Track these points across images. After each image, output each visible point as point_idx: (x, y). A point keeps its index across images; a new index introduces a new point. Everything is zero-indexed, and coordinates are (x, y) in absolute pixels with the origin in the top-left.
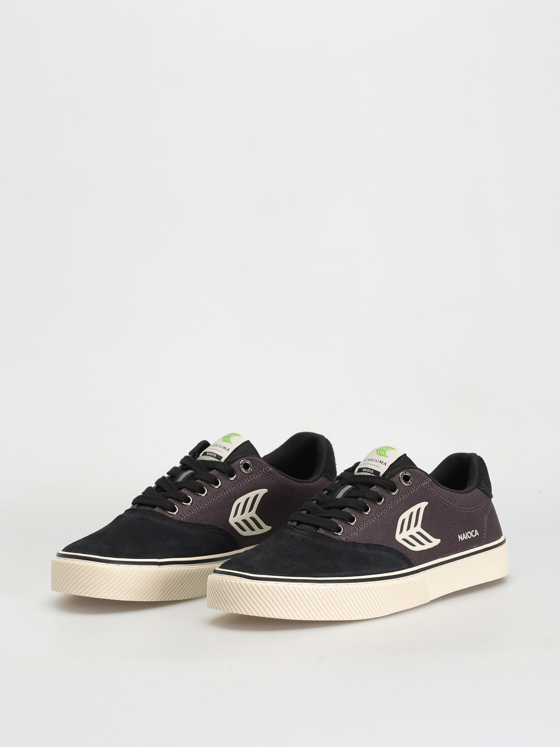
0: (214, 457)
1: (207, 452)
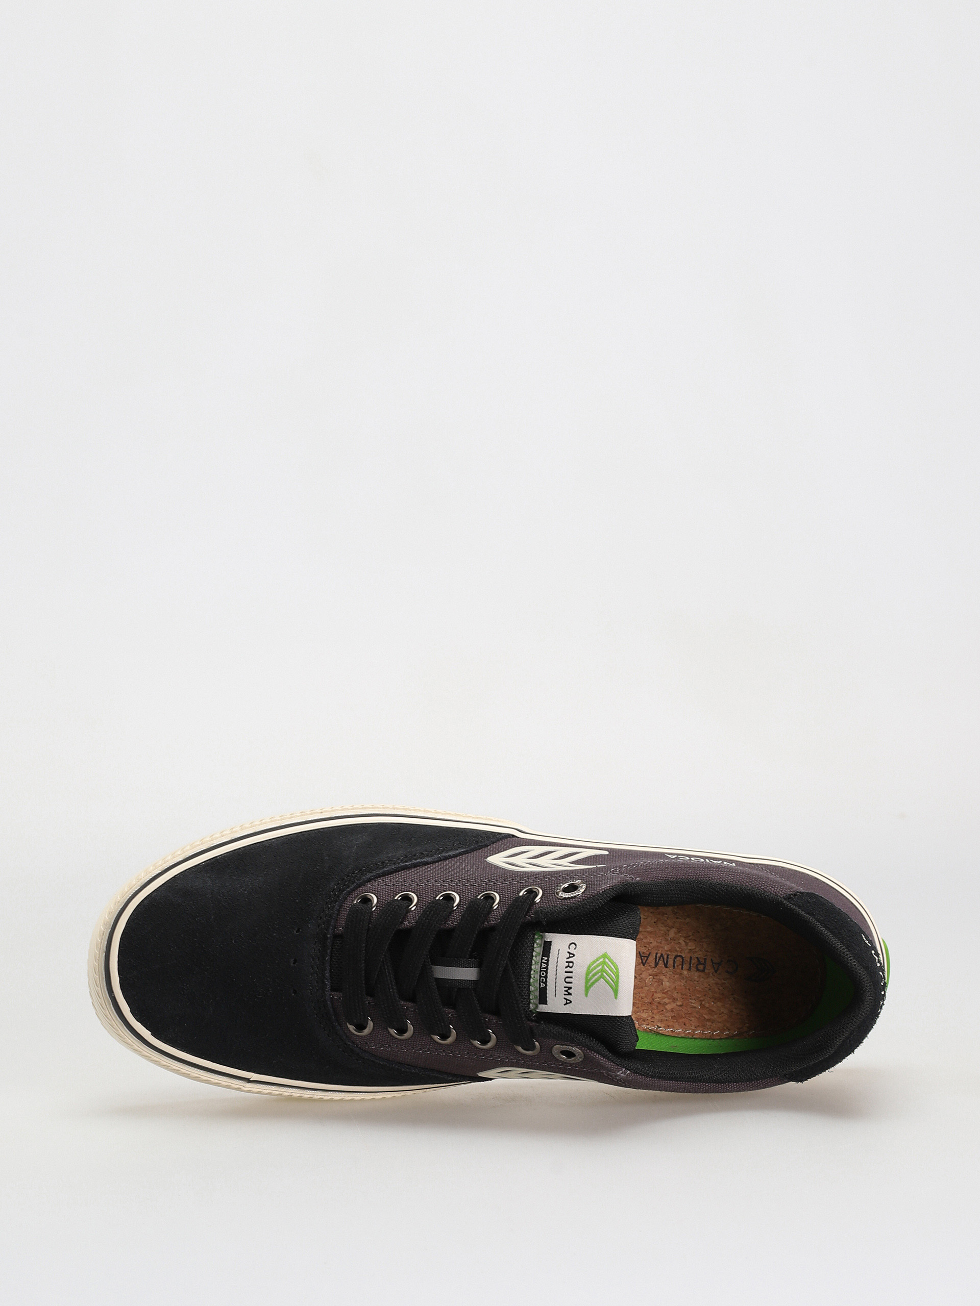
0: (540, 987)
1: (548, 957)
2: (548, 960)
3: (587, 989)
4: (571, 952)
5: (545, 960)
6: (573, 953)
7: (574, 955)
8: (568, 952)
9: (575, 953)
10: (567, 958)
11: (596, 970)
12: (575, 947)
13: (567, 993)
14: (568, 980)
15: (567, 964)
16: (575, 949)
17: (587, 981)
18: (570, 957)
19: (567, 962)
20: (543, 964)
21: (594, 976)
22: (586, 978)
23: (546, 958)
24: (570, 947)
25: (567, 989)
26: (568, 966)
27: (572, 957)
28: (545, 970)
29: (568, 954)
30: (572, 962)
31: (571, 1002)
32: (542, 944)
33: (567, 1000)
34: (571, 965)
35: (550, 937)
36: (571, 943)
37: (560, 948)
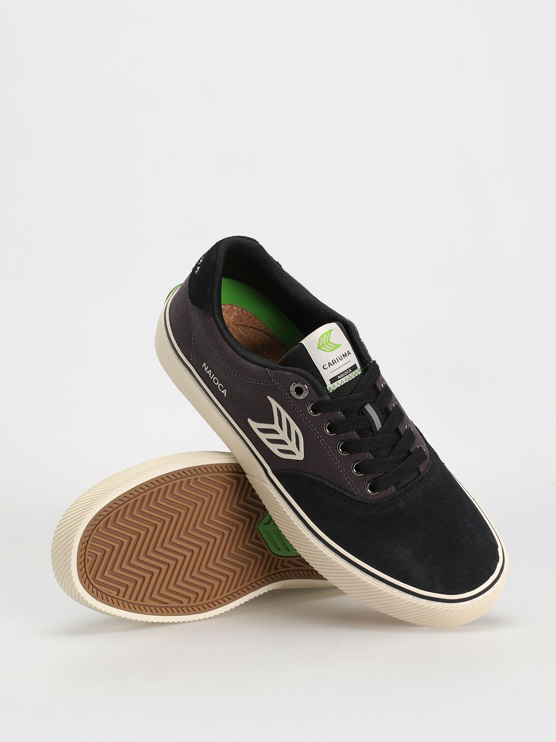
0: (351, 372)
2: (339, 375)
3: (339, 346)
5: (340, 376)
8: (329, 367)
9: (328, 363)
11: (328, 347)
14: (341, 359)
15: (335, 363)
16: (326, 365)
17: (335, 349)
19: (334, 364)
21: (331, 347)
23: (338, 376)
24: (326, 368)
26: (335, 362)
27: (330, 363)
29: (331, 366)
30: (332, 361)
31: (348, 351)
32: (333, 384)
33: (348, 354)
34: (334, 361)
35: (328, 383)
36: (324, 369)
37: (330, 373)
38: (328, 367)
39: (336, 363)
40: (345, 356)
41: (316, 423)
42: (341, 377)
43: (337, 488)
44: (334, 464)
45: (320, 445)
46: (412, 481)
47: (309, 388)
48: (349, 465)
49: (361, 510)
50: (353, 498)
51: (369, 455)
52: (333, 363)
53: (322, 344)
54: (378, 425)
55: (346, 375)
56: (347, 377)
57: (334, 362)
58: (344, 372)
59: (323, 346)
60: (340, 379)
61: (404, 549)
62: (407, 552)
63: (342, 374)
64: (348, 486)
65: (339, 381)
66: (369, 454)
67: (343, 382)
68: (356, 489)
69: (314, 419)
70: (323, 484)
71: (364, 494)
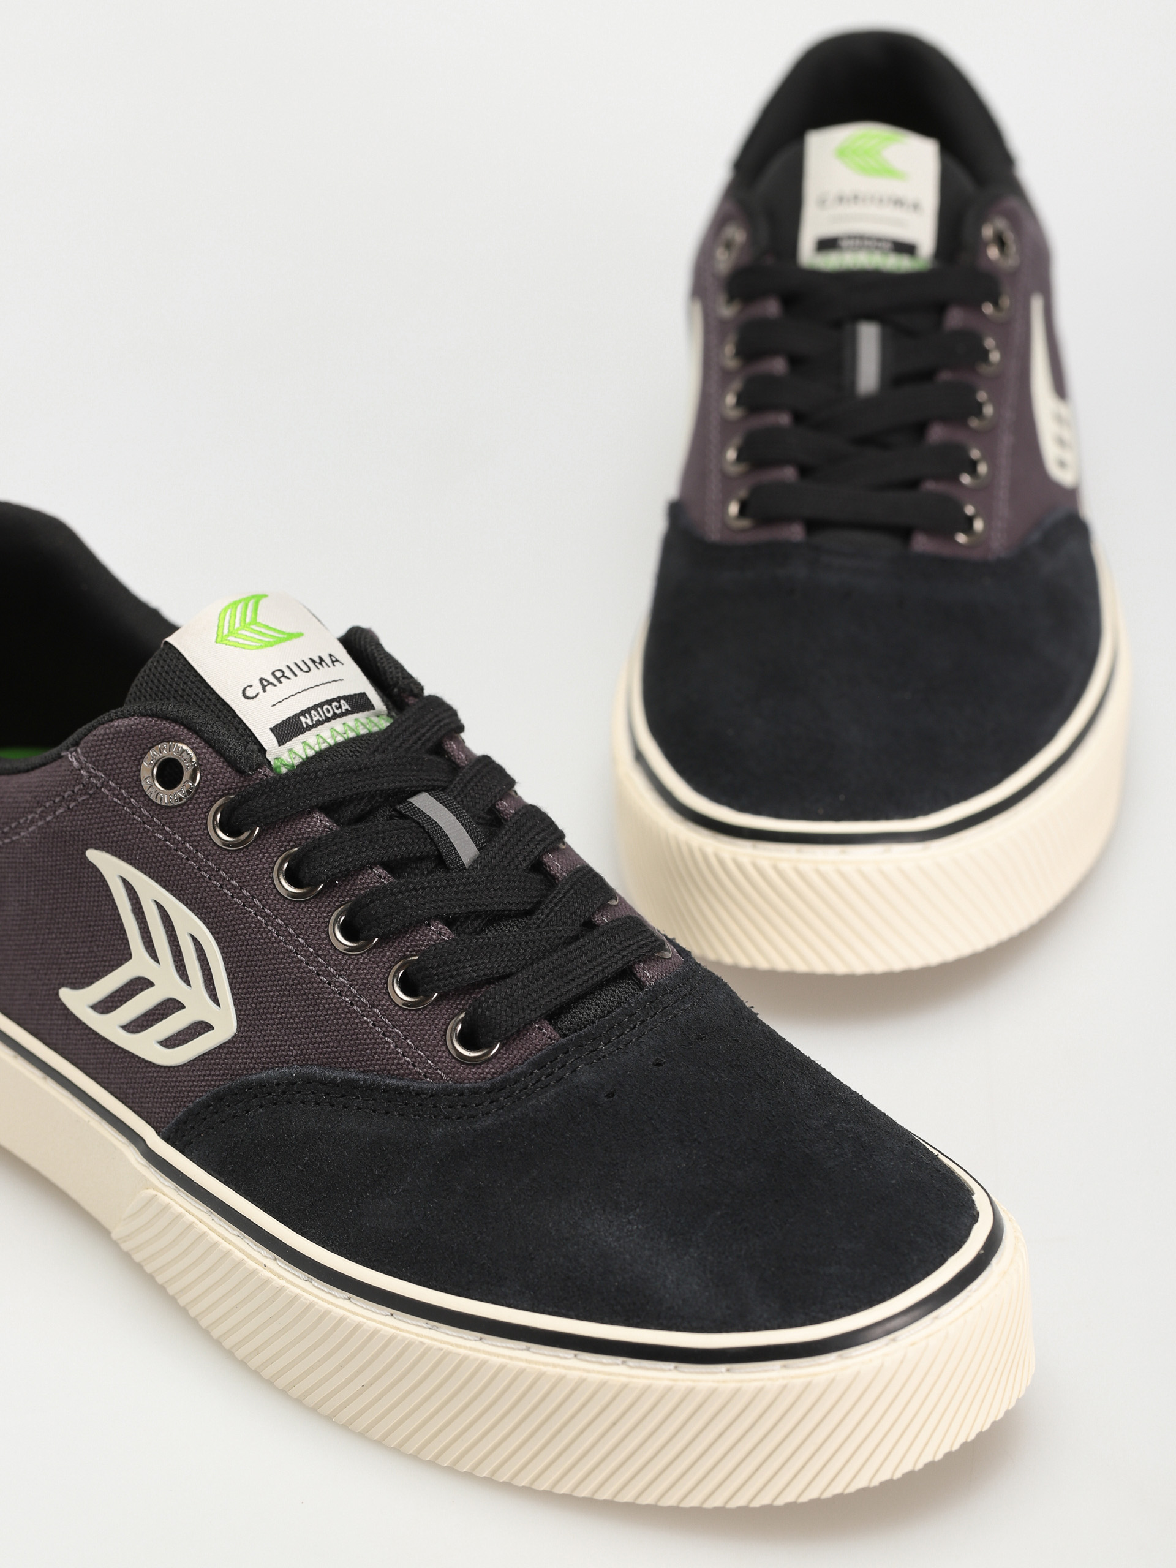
0: (346, 713)
1: (297, 716)
2: (303, 713)
3: (291, 636)
4: (261, 687)
5: (306, 718)
6: (259, 684)
7: (261, 680)
8: (264, 691)
9: (258, 682)
10: (275, 685)
11: (252, 635)
12: (248, 688)
13: (323, 663)
14: (305, 668)
15: (282, 679)
16: (251, 686)
17: (280, 641)
18: (270, 683)
19: (280, 682)
20: (315, 719)
21: (264, 634)
22: (276, 643)
23: (302, 718)
24: (254, 695)
25: (317, 664)
26: (283, 676)
27: (266, 680)
28: (319, 709)
29: (268, 688)
30: (273, 674)
31: (330, 655)
32: (288, 745)
33: (333, 662)
34: (279, 674)
35: (268, 740)
36: (246, 700)
37: (270, 707)
38: (261, 691)
39: (289, 678)
40: (320, 663)
41: (244, 871)
42: (312, 720)
43: (353, 1076)
44: (330, 994)
45: (273, 943)
46: (616, 1007)
47: (198, 751)
48: (377, 981)
49: (444, 1123)
50: (411, 1088)
51: (441, 929)
52: (278, 679)
53: (231, 629)
54: (466, 849)
55: (329, 715)
56: (337, 724)
57: (279, 676)
58: (321, 705)
59: (236, 635)
60: (309, 728)
61: (616, 1215)
62: (629, 1223)
63: (313, 712)
64: (390, 1054)
65: (310, 737)
66: (440, 926)
67: (325, 741)
68: (416, 1057)
69: (237, 859)
70: (309, 1080)
71: (447, 1067)
